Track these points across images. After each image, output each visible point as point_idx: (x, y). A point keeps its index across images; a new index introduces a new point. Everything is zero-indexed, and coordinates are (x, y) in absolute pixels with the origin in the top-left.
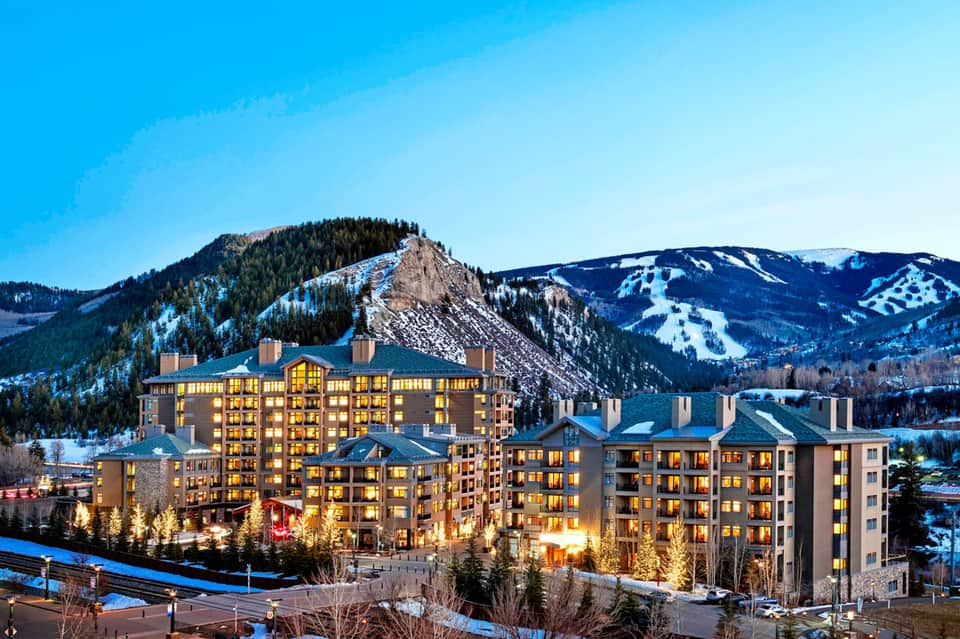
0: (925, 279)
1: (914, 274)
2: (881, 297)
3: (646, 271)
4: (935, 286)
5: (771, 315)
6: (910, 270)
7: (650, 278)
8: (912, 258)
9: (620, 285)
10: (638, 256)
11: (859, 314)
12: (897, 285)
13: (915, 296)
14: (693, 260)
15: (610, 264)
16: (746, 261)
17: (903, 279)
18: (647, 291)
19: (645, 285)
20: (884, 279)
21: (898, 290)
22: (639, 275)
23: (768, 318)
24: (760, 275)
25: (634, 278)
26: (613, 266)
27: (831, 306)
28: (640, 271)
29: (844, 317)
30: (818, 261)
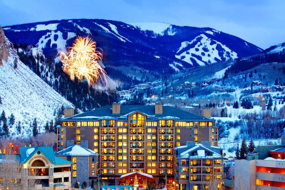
0: (212, 44)
1: (205, 41)
2: (188, 53)
3: (53, 34)
4: (217, 48)
5: (130, 63)
6: (203, 38)
7: (56, 37)
8: (203, 30)
9: (38, 41)
10: (46, 23)
11: (178, 64)
12: (196, 46)
13: (206, 53)
14: (79, 27)
15: (30, 28)
16: (110, 29)
17: (199, 43)
18: (55, 46)
19: (53, 42)
20: (188, 43)
21: (197, 50)
22: (49, 36)
23: (127, 65)
24: (118, 37)
25: (46, 38)
26: (32, 29)
27: (162, 58)
28: (50, 33)
29: (171, 65)
30: (149, 30)
